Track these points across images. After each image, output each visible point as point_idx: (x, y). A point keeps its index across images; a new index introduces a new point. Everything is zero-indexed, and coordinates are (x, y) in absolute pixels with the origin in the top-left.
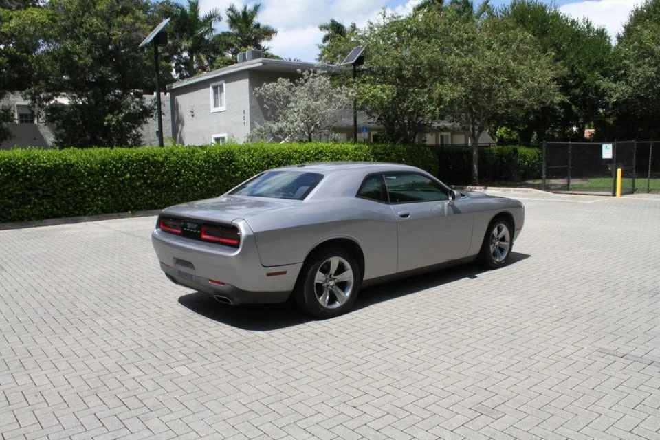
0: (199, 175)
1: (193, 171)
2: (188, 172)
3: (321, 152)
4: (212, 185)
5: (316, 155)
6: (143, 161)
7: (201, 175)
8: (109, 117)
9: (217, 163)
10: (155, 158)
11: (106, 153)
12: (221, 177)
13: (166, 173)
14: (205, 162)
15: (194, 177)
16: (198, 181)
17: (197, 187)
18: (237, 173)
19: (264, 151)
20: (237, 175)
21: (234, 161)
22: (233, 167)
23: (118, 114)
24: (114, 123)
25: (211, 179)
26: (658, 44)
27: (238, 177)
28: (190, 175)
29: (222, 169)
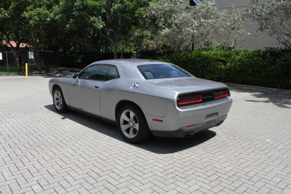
26: (57, 1)
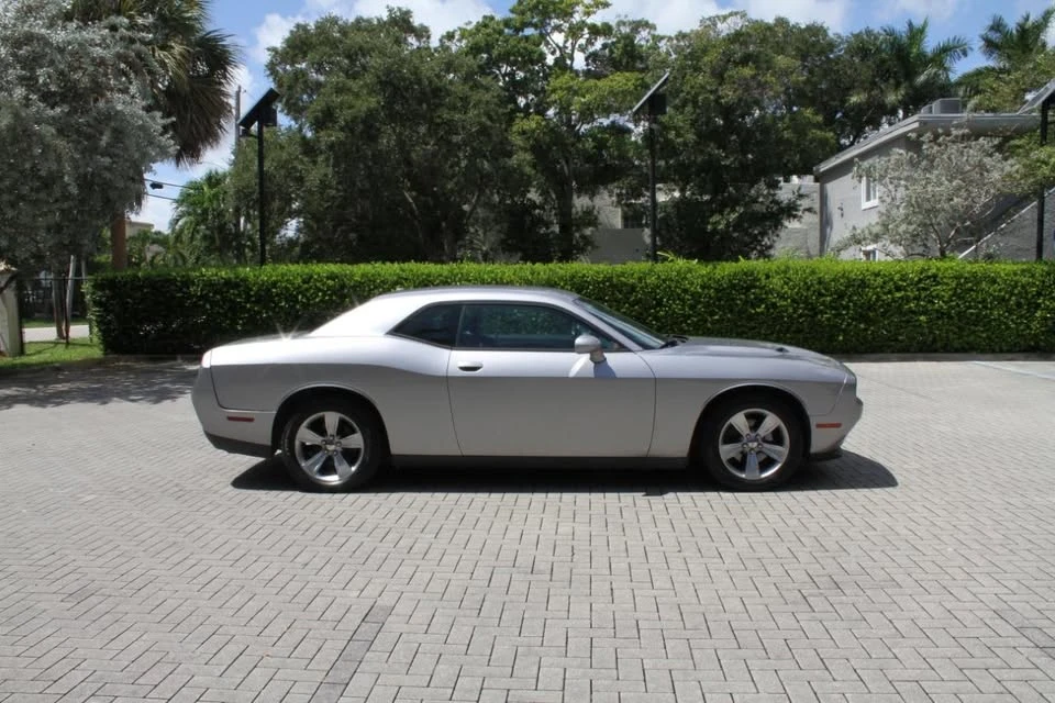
0: (692, 307)
1: (683, 300)
2: (674, 301)
3: (935, 276)
4: (713, 323)
5: (920, 281)
6: (603, 282)
7: (695, 307)
8: (714, 219)
9: (724, 289)
10: (623, 279)
11: (550, 270)
12: (731, 311)
13: (637, 302)
14: (703, 287)
15: (683, 310)
16: (689, 317)
17: (688, 325)
18: (759, 307)
19: (813, 272)
20: (758, 310)
21: (755, 287)
22: (752, 296)
23: (729, 214)
24: (720, 227)
25: (712, 314)
27: (762, 313)
28: (677, 307)
29: (733, 299)
